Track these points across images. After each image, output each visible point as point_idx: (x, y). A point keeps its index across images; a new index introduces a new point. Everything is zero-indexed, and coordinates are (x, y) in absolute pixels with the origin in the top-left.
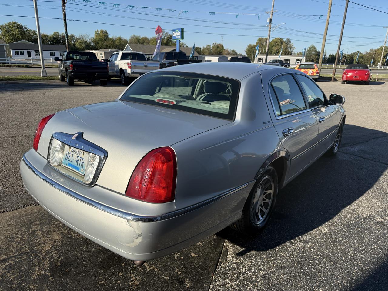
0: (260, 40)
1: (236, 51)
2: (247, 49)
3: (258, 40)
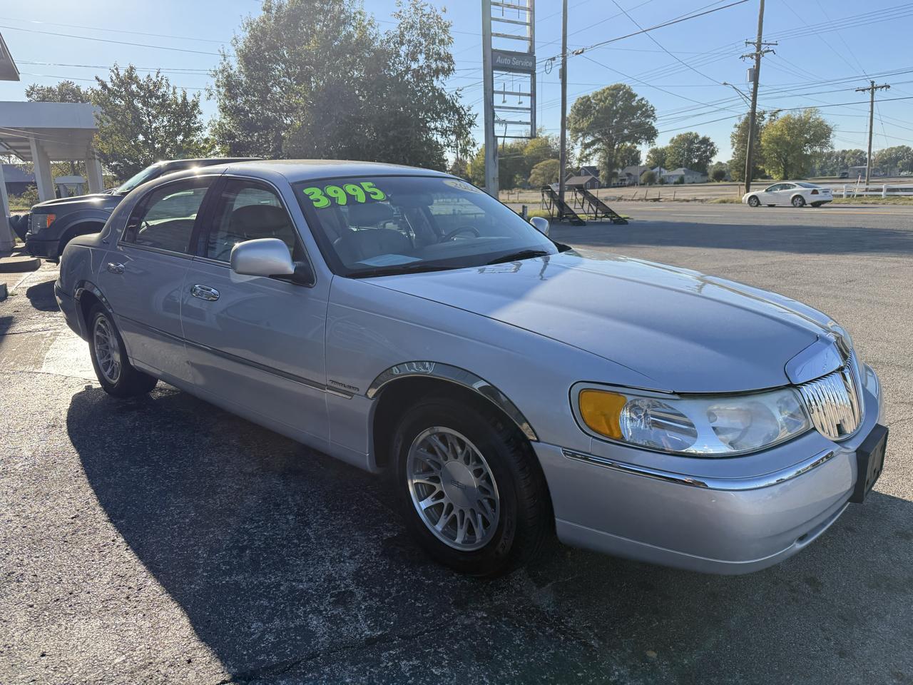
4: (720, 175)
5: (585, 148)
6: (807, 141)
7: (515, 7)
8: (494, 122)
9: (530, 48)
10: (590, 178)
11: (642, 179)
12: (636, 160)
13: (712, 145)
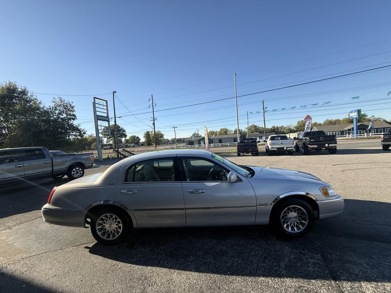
4: (143, 145)
5: (108, 139)
6: (159, 137)
7: (102, 105)
8: (99, 133)
9: (107, 115)
10: (110, 146)
11: (124, 146)
12: (121, 142)
13: (139, 138)
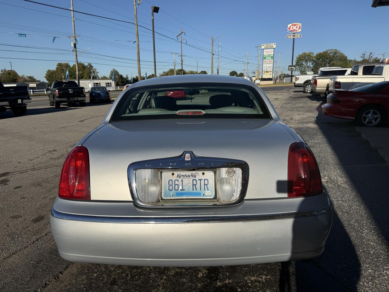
0: (60, 65)
1: (34, 78)
2: (46, 75)
3: (57, 66)
